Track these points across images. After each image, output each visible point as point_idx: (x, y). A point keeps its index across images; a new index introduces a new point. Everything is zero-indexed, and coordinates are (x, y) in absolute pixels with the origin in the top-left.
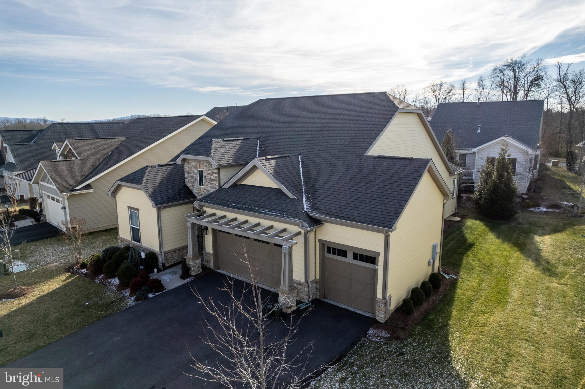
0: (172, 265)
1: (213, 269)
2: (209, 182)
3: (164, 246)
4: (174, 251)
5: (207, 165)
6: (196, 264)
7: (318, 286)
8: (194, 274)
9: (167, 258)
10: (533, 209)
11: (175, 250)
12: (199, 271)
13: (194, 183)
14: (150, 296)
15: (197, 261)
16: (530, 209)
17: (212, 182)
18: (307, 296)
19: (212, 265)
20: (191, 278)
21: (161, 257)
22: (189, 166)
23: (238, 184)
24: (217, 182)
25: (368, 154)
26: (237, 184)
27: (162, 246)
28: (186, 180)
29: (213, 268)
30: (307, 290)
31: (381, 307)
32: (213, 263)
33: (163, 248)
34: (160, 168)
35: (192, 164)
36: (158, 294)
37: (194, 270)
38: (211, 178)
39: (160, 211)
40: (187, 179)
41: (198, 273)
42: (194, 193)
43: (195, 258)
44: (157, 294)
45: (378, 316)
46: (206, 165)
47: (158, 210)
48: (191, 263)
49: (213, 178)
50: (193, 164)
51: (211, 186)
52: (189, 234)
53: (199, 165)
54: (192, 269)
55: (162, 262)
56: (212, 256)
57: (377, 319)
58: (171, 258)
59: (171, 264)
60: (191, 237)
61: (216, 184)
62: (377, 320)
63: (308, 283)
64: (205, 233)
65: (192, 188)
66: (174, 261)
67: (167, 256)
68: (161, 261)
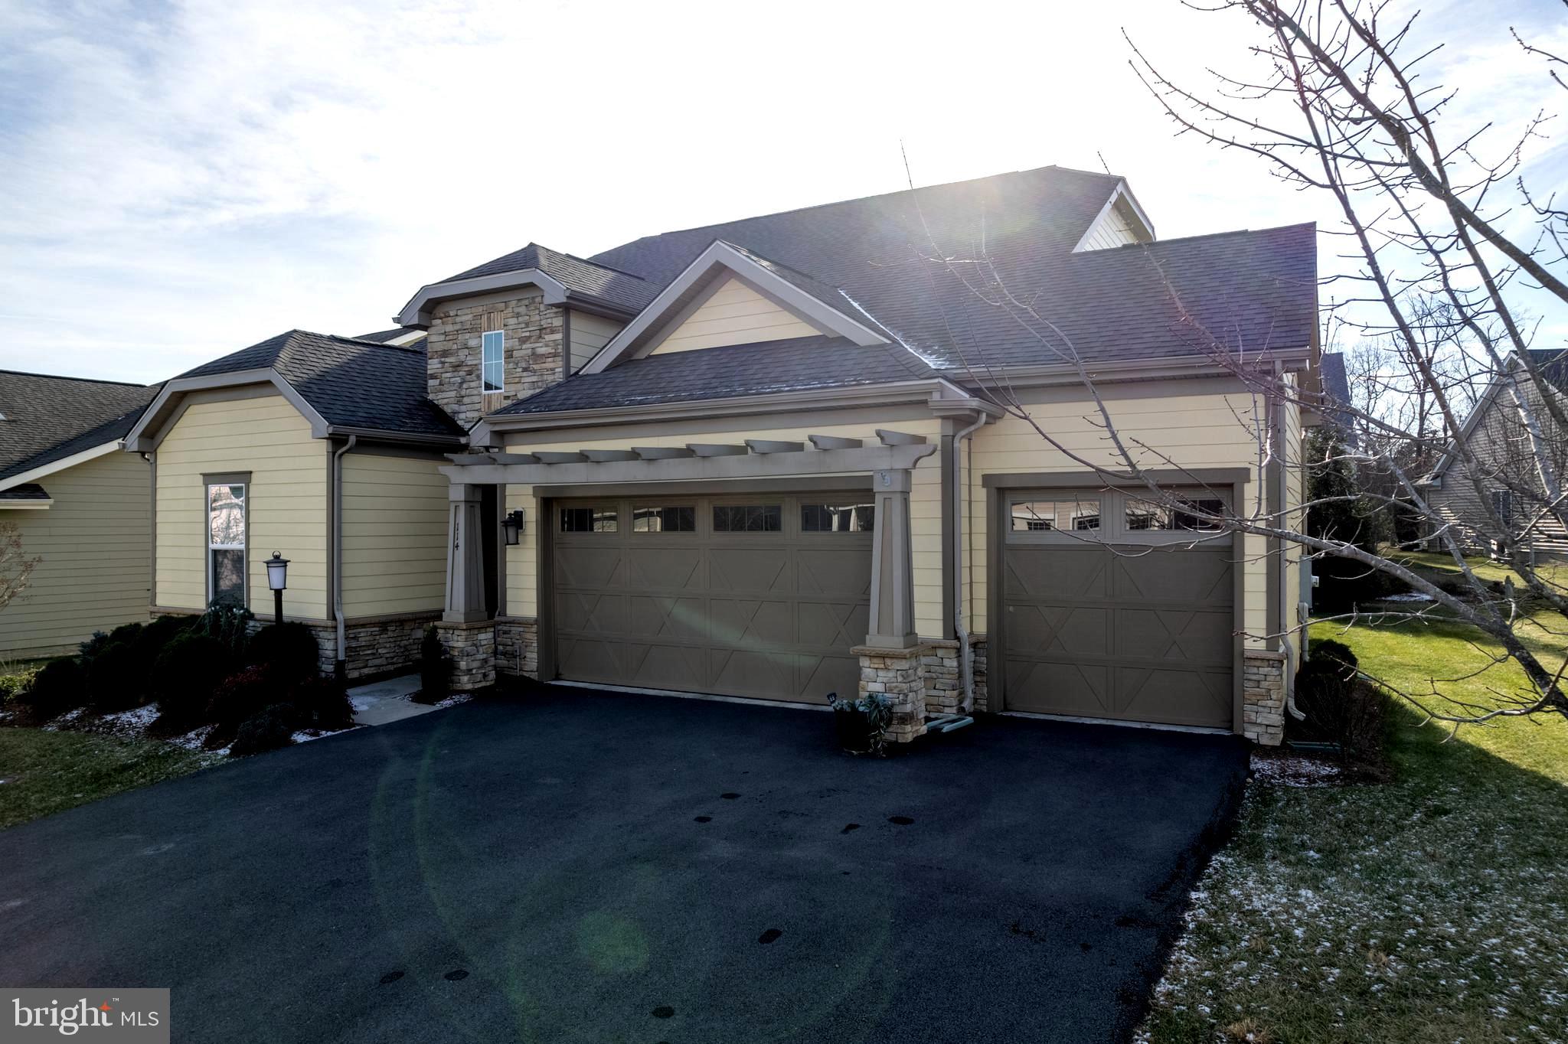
0: (368, 676)
1: (536, 678)
2: (525, 370)
3: (347, 597)
4: (383, 624)
5: (522, 310)
6: (475, 645)
7: (984, 659)
8: (469, 687)
9: (354, 644)
10: (1396, 598)
11: (384, 619)
12: (485, 675)
13: (465, 386)
14: (300, 738)
15: (482, 636)
16: (1389, 598)
17: (536, 367)
18: (955, 693)
19: (531, 663)
20: (456, 698)
21: (332, 636)
22: (449, 328)
23: (642, 355)
24: (560, 358)
25: (1089, 248)
26: (636, 357)
27: (340, 595)
28: (431, 382)
29: (534, 676)
30: (955, 664)
31: (1264, 684)
32: (535, 655)
33: (340, 603)
34: (338, 346)
35: (458, 319)
36: (330, 733)
37: (469, 671)
38: (534, 354)
39: (341, 455)
40: (436, 378)
41: (483, 684)
42: (460, 423)
43: (473, 625)
44: (324, 734)
45: (1255, 723)
46: (517, 310)
47: (334, 454)
48: (458, 642)
49: (542, 350)
50: (464, 318)
51: (534, 379)
52: (456, 529)
53: (489, 318)
54: (463, 665)
55: (336, 657)
56: (534, 629)
57: (1248, 735)
58: (368, 647)
59: (366, 671)
60: (461, 542)
61: (552, 369)
62: (1249, 740)
63: (958, 638)
64: (512, 539)
65: (456, 407)
66: (377, 662)
67: (356, 638)
68: (330, 654)
